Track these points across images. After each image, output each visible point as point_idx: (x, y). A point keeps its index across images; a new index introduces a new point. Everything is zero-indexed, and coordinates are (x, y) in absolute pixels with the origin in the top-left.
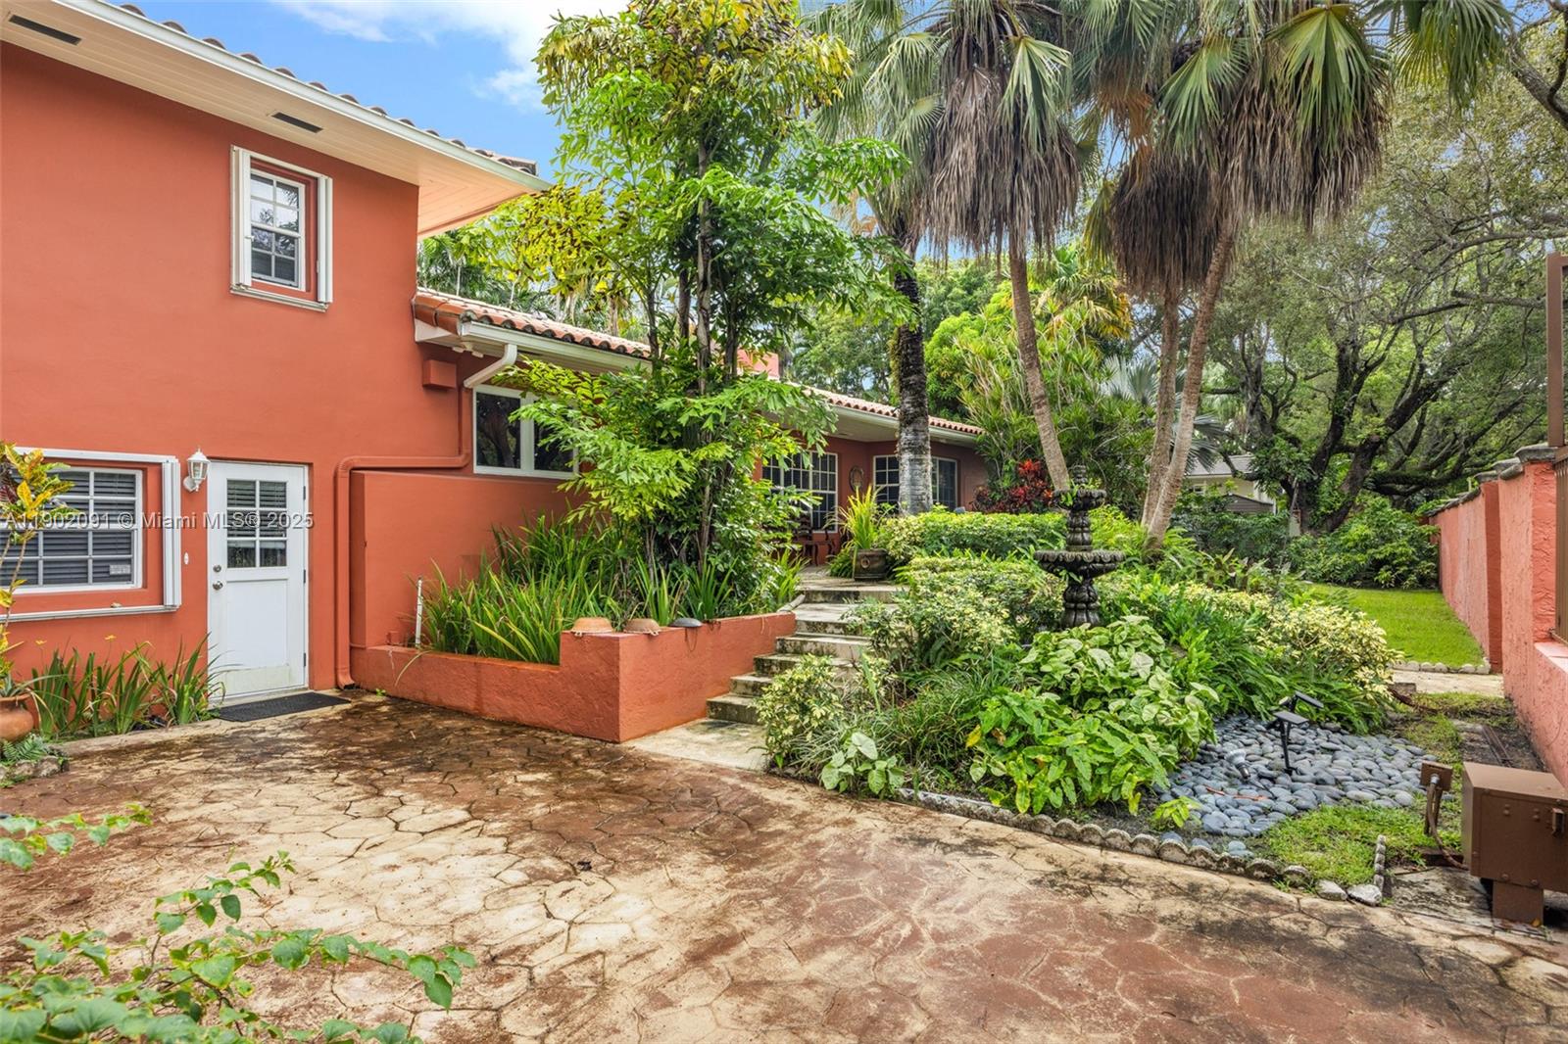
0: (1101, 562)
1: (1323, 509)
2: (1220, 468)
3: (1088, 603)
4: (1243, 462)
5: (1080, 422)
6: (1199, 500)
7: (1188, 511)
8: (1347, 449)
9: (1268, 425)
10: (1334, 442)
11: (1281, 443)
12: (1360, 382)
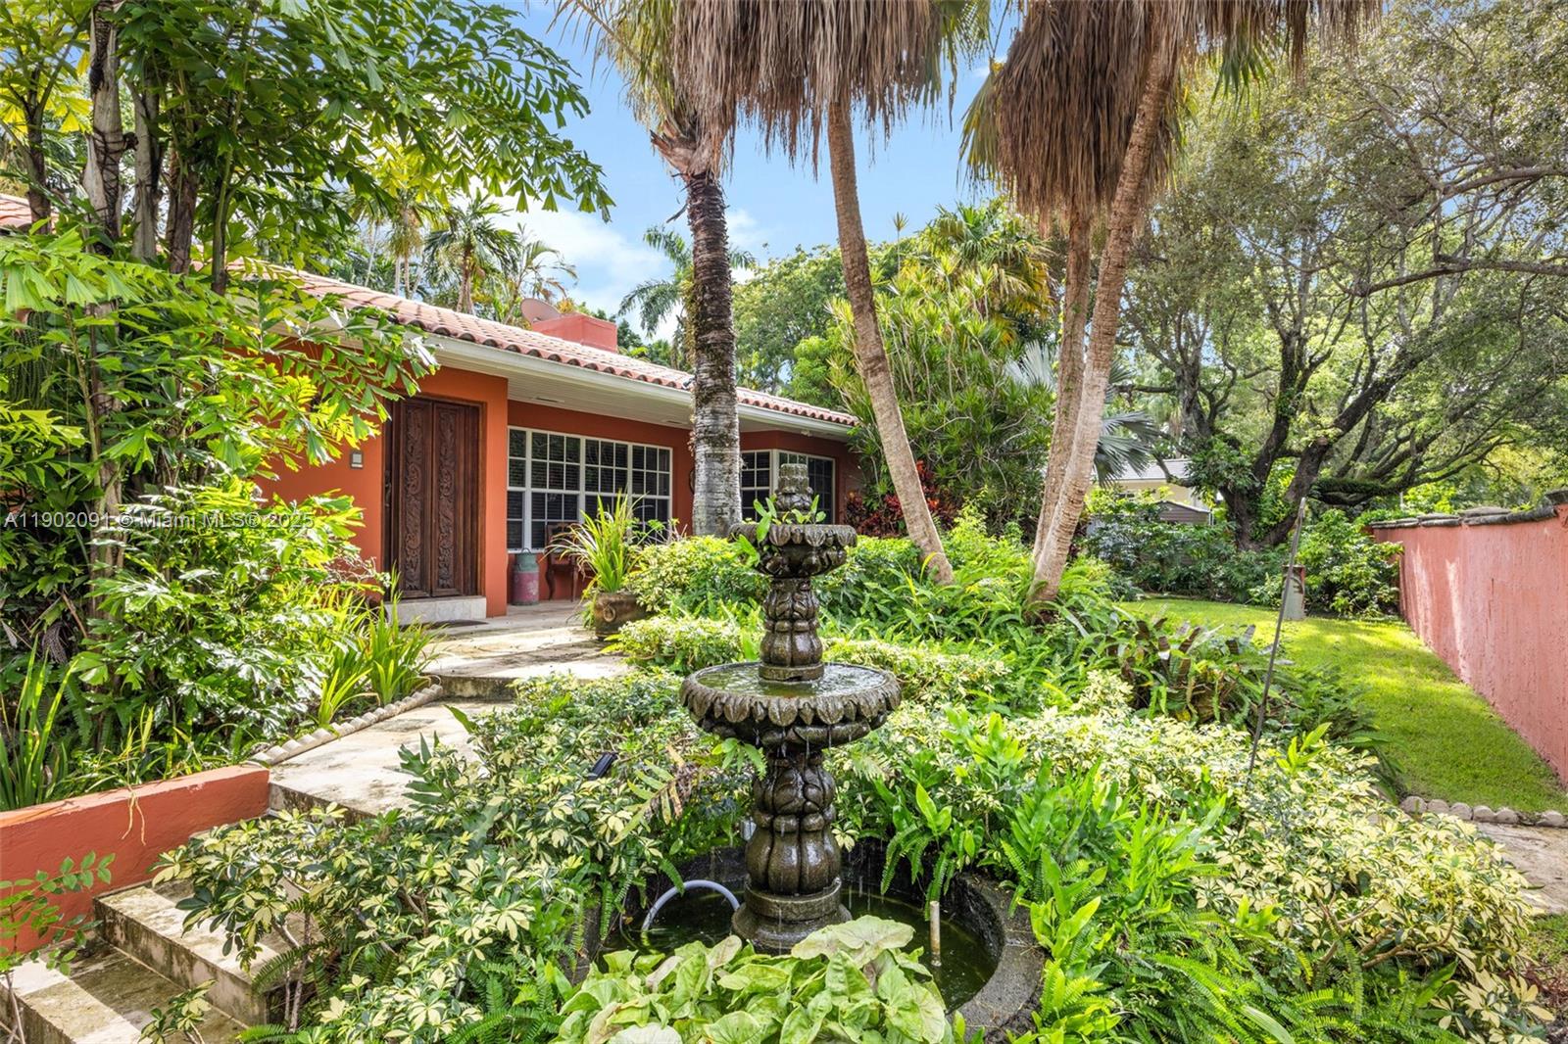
0: (817, 722)
1: (1265, 520)
2: (1153, 471)
3: (802, 814)
4: (1179, 467)
5: (976, 410)
6: (1130, 507)
7: (1119, 520)
8: (1290, 453)
9: (1205, 425)
10: (1277, 445)
11: (1220, 445)
12: (1305, 379)
